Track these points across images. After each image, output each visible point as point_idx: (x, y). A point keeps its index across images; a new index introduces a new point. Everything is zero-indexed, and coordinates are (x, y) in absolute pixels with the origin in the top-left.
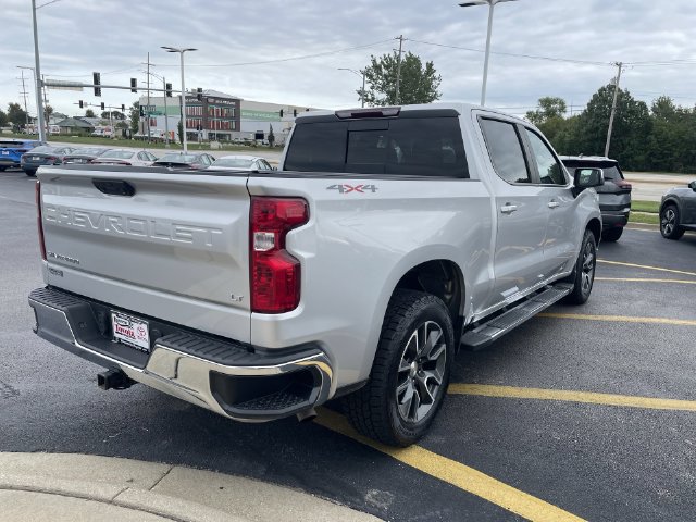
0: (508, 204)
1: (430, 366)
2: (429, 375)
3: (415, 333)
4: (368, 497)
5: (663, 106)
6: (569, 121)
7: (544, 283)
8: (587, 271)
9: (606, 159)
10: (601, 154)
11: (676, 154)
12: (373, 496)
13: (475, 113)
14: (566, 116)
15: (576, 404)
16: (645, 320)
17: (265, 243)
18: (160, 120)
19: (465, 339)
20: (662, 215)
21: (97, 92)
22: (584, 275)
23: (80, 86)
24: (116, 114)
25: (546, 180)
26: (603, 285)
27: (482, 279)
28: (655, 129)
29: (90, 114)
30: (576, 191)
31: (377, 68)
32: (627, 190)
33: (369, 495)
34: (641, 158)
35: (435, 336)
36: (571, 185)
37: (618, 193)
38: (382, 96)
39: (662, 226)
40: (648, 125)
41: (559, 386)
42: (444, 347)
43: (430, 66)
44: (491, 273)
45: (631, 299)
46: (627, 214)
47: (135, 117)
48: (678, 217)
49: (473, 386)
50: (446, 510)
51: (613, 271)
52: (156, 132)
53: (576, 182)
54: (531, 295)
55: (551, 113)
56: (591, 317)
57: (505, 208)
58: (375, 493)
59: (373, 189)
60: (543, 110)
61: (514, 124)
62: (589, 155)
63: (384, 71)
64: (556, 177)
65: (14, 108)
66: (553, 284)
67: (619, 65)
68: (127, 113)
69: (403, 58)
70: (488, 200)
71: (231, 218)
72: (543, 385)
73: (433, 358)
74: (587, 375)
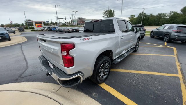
0: (123, 37)
1: (106, 69)
2: (106, 70)
3: (103, 64)
4: (93, 95)
5: (151, 15)
6: (136, 18)
7: (130, 49)
8: (137, 46)
9: (141, 25)
10: (140, 24)
11: (153, 23)
12: (95, 95)
13: (116, 19)
14: (135, 18)
15: (134, 73)
16: (147, 54)
17: (65, 53)
18: (74, 22)
19: (113, 62)
20: (151, 34)
21: (65, 19)
22: (137, 47)
23: (63, 19)
24: (69, 22)
25: (131, 31)
26: (140, 47)
27: (117, 51)
28: (150, 19)
29: (65, 22)
30: (136, 32)
31: (105, 12)
32: (145, 30)
33: (93, 94)
34: (147, 24)
35: (107, 64)
36: (135, 31)
37: (143, 31)
38: (106, 16)
39: (151, 36)
40: (148, 19)
41: (131, 69)
42: (109, 65)
43: (113, 11)
44: (119, 50)
45: (145, 50)
46: (145, 34)
47: (71, 22)
48: (153, 34)
49: (116, 69)
50: (107, 99)
51: (142, 44)
52: (74, 24)
53: (136, 31)
54: (127, 51)
55: (132, 17)
56: (138, 54)
57: (122, 38)
58: (95, 94)
59: (92, 38)
60: (131, 17)
61: (125, 21)
62: (138, 24)
63: (106, 12)
64: (132, 30)
65: (56, 22)
66: (131, 49)
67: (144, 9)
68: (70, 22)
69: (109, 10)
70: (118, 37)
71: (58, 48)
72: (128, 69)
73: (107, 67)
74: (136, 66)
